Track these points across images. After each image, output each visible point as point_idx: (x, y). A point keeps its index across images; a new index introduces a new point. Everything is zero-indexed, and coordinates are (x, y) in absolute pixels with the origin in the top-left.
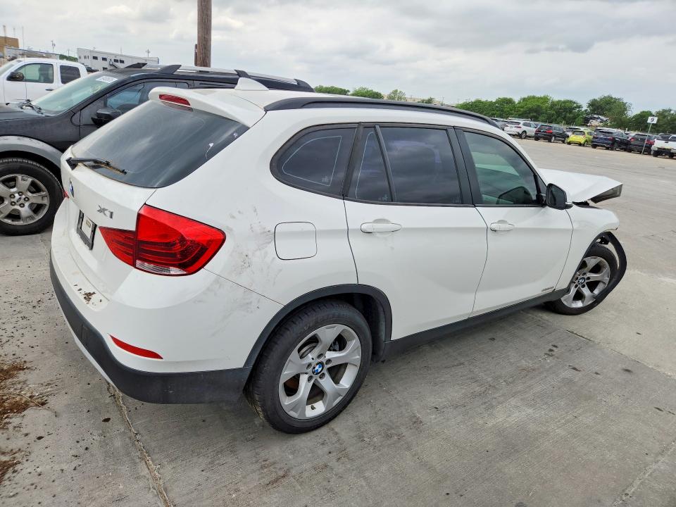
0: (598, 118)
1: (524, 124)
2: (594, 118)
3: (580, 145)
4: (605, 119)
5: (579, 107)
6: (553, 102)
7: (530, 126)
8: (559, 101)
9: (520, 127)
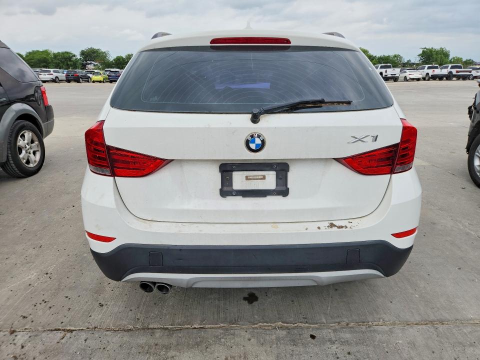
0: (91, 63)
1: (54, 72)
2: (89, 64)
3: (100, 82)
4: (96, 64)
5: (74, 56)
6: (54, 54)
7: (59, 73)
8: (58, 53)
9: (52, 74)
